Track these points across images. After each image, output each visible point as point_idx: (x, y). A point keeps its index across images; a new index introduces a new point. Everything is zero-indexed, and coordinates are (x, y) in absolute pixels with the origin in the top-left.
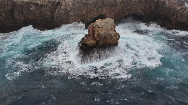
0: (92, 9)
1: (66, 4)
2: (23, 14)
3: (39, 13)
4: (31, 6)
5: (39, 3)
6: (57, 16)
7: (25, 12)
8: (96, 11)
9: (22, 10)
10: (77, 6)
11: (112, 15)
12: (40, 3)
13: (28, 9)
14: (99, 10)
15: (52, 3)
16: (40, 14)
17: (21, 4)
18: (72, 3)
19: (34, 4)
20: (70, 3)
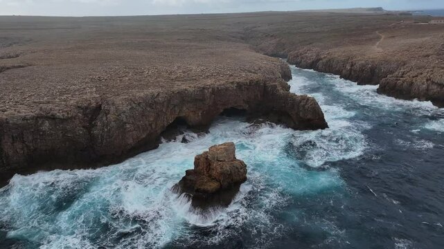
0: (164, 110)
1: (117, 109)
2: (24, 142)
3: (61, 135)
4: (40, 122)
5: (59, 115)
6: (102, 136)
7: (28, 137)
8: (171, 114)
9: (22, 134)
10: (137, 110)
11: (198, 116)
12: (63, 115)
13: (35, 130)
14: (175, 111)
15: (82, 109)
16: (64, 136)
17: (20, 122)
18: (129, 107)
19: (47, 118)
20: (125, 108)
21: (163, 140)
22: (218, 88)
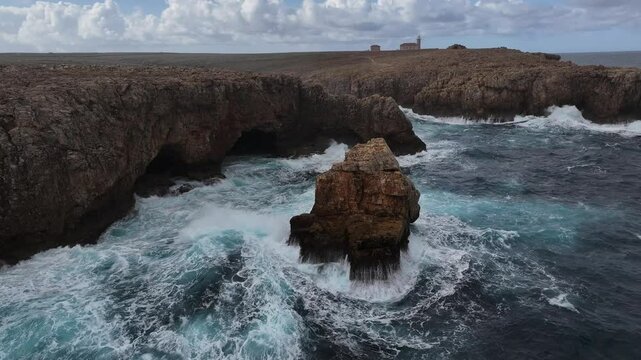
0: (142, 126)
8: (153, 137)
10: (88, 121)
11: (204, 142)
14: (160, 131)
18: (70, 109)
20: (58, 110)
21: (136, 197)
22: (234, 85)
